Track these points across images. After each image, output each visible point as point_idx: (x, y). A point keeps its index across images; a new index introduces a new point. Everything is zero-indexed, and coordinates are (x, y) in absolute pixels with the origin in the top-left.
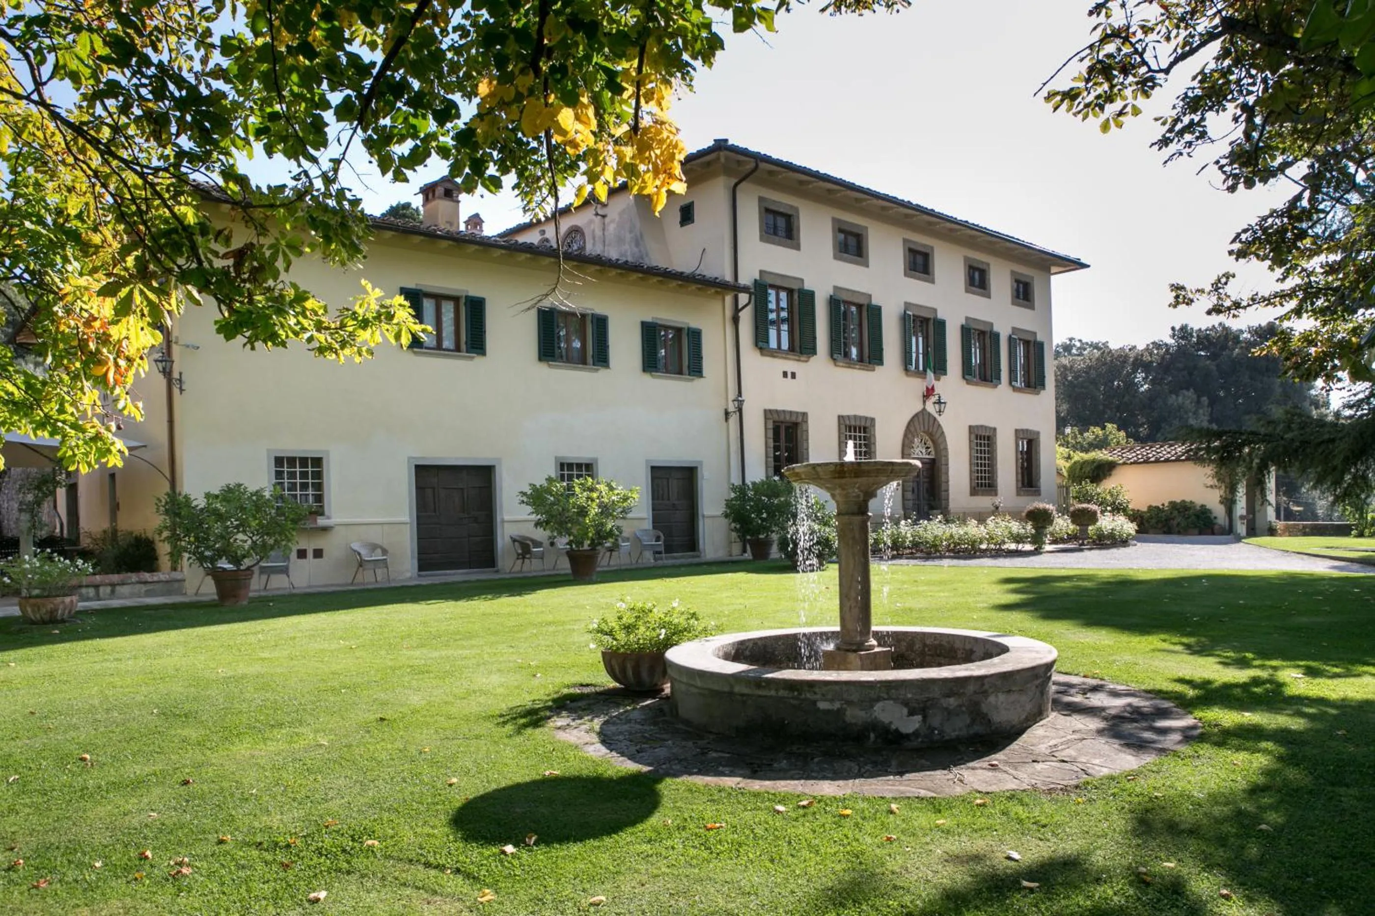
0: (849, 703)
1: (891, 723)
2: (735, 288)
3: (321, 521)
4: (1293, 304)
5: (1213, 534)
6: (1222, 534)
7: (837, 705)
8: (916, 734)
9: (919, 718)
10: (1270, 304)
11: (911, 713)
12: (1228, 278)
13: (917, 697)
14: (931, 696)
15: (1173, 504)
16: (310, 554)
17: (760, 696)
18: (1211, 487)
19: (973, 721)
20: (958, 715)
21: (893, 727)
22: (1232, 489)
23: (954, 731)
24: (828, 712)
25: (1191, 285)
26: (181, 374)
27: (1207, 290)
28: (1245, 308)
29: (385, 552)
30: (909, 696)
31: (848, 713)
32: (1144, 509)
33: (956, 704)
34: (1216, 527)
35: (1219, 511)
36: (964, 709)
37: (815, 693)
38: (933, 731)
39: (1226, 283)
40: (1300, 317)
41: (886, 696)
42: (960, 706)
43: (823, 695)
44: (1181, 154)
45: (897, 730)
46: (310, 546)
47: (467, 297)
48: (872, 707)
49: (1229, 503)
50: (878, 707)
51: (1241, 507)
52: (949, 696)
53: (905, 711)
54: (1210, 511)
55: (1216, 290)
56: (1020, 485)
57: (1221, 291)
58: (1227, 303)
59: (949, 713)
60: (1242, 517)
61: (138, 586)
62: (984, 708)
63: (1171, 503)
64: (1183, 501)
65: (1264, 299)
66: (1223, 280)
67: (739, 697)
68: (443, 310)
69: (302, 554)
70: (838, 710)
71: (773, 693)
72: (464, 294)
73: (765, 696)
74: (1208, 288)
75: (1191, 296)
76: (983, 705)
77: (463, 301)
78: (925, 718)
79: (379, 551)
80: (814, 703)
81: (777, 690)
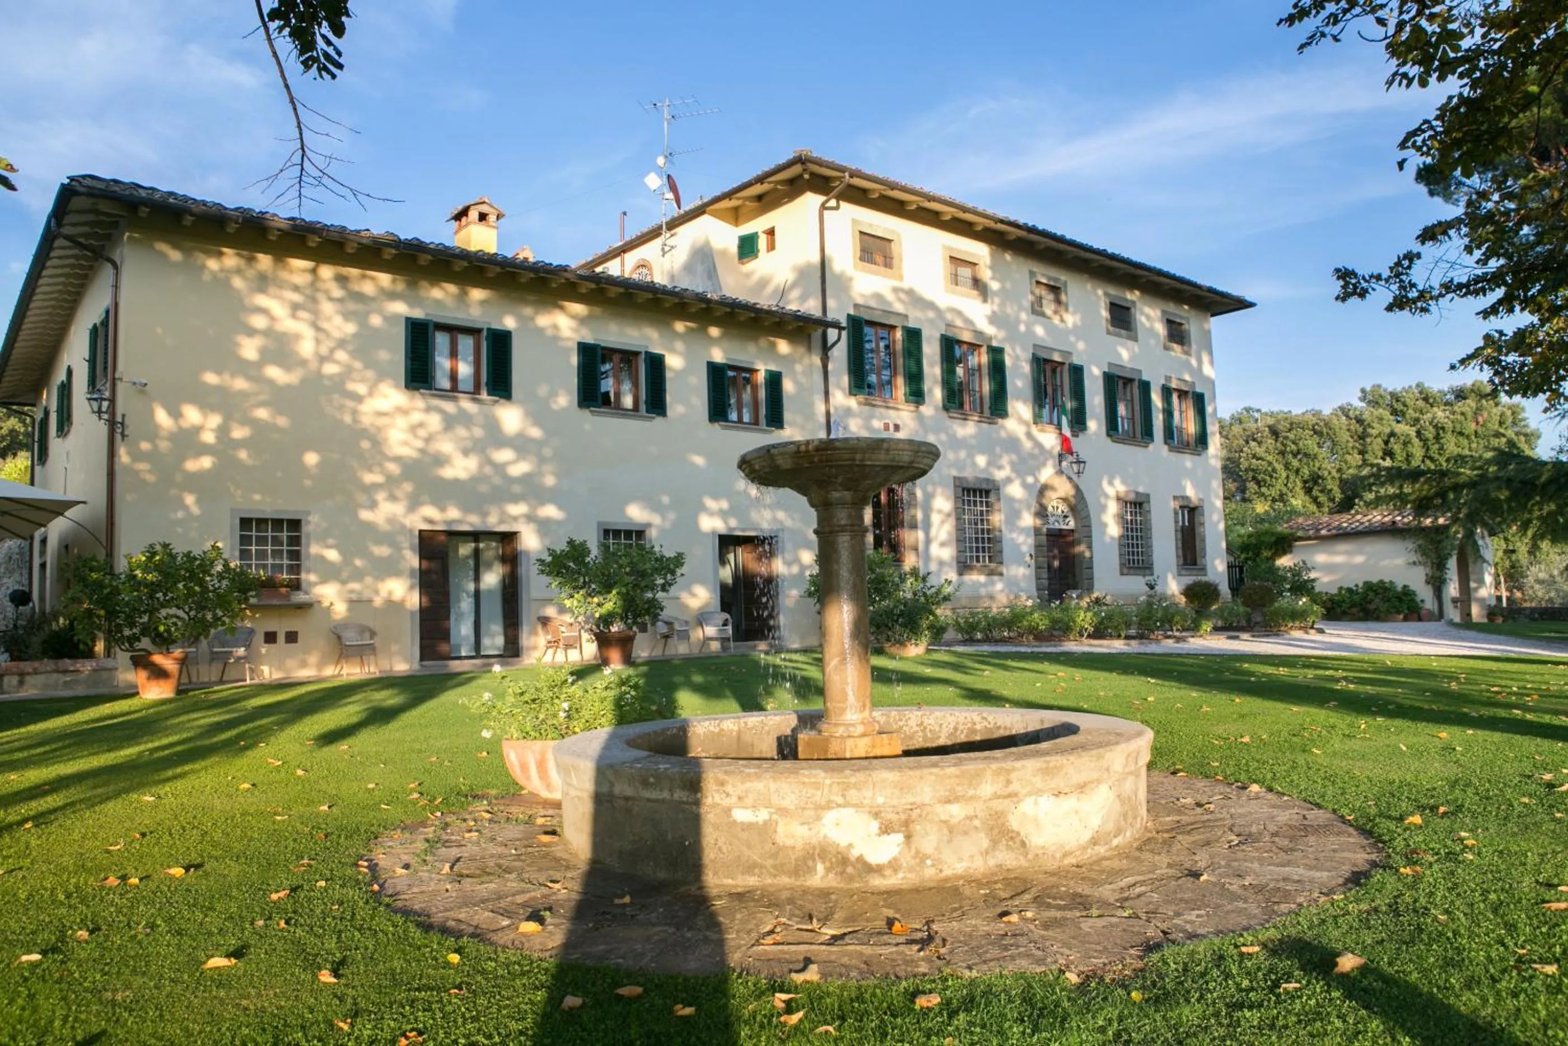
0: (783, 811)
1: (850, 845)
2: (824, 324)
3: (300, 597)
4: (1500, 293)
5: (1420, 619)
6: (1430, 620)
7: (763, 815)
8: (894, 865)
9: (899, 838)
10: (1468, 293)
11: (886, 829)
12: (1411, 261)
13: (895, 802)
14: (918, 800)
15: (1369, 586)
16: (281, 638)
17: (649, 800)
18: (1414, 563)
19: (995, 843)
20: (966, 833)
21: (855, 853)
22: (1440, 565)
23: (961, 860)
24: (748, 827)
25: (1363, 270)
26: (123, 416)
27: (1384, 276)
28: (1436, 298)
29: (373, 634)
30: (880, 800)
31: (781, 829)
32: (1334, 591)
33: (963, 815)
34: (1423, 612)
35: (1425, 594)
36: (977, 823)
37: (728, 795)
38: (922, 861)
39: (1409, 267)
40: (1511, 310)
41: (840, 800)
42: (970, 818)
43: (740, 798)
44: (1323, 35)
45: (860, 859)
46: (281, 626)
47: (489, 329)
48: (819, 818)
49: (1437, 584)
50: (830, 817)
51: (1452, 589)
52: (948, 801)
53: (875, 825)
54: (1414, 593)
55: (1398, 275)
56: (1181, 562)
57: (1404, 277)
58: (1413, 294)
59: (951, 830)
60: (1454, 601)
61: (55, 675)
62: (1014, 823)
63: (1365, 583)
64: (1381, 582)
65: (1460, 286)
66: (1406, 263)
67: (622, 802)
68: (460, 347)
69: (270, 638)
70: (765, 823)
71: (666, 795)
72: (485, 327)
73: (656, 801)
74: (1386, 273)
75: (1364, 285)
76: (1010, 817)
77: (485, 333)
78: (908, 837)
79: (367, 635)
80: (728, 811)
81: (671, 790)
